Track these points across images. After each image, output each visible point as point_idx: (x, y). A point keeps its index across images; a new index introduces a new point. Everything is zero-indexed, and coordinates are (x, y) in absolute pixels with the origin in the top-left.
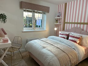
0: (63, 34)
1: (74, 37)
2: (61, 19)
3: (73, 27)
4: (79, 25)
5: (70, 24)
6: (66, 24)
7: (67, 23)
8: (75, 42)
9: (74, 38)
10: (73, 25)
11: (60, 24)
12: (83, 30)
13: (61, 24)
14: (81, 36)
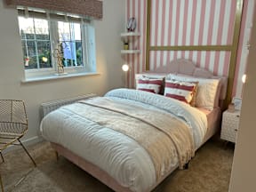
0: (147, 82)
1: (177, 86)
2: (139, 37)
3: (172, 58)
4: (187, 53)
5: (165, 53)
6: (152, 53)
7: (156, 49)
8: (182, 99)
9: (179, 90)
10: (172, 53)
11: (136, 52)
12: (198, 65)
13: (138, 54)
14: (197, 83)
